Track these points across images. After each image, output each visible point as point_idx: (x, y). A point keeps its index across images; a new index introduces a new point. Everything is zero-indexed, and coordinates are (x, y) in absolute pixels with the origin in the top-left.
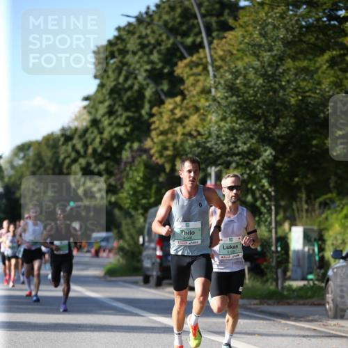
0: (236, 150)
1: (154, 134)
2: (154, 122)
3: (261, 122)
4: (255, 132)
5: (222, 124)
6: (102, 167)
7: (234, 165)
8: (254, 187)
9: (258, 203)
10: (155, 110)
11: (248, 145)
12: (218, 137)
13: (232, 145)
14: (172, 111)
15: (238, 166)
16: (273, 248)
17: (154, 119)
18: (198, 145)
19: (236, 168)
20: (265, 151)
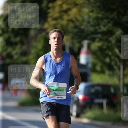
0: (99, 31)
1: (49, 20)
2: (49, 13)
3: (115, 13)
4: (111, 19)
5: (91, 14)
6: (18, 39)
7: (98, 40)
8: (110, 53)
9: (113, 63)
10: (51, 5)
11: (107, 27)
12: (89, 22)
13: (97, 28)
14: (61, 6)
15: (101, 40)
16: (121, 90)
17: (50, 11)
18: (76, 27)
19: (99, 42)
20: (117, 31)
